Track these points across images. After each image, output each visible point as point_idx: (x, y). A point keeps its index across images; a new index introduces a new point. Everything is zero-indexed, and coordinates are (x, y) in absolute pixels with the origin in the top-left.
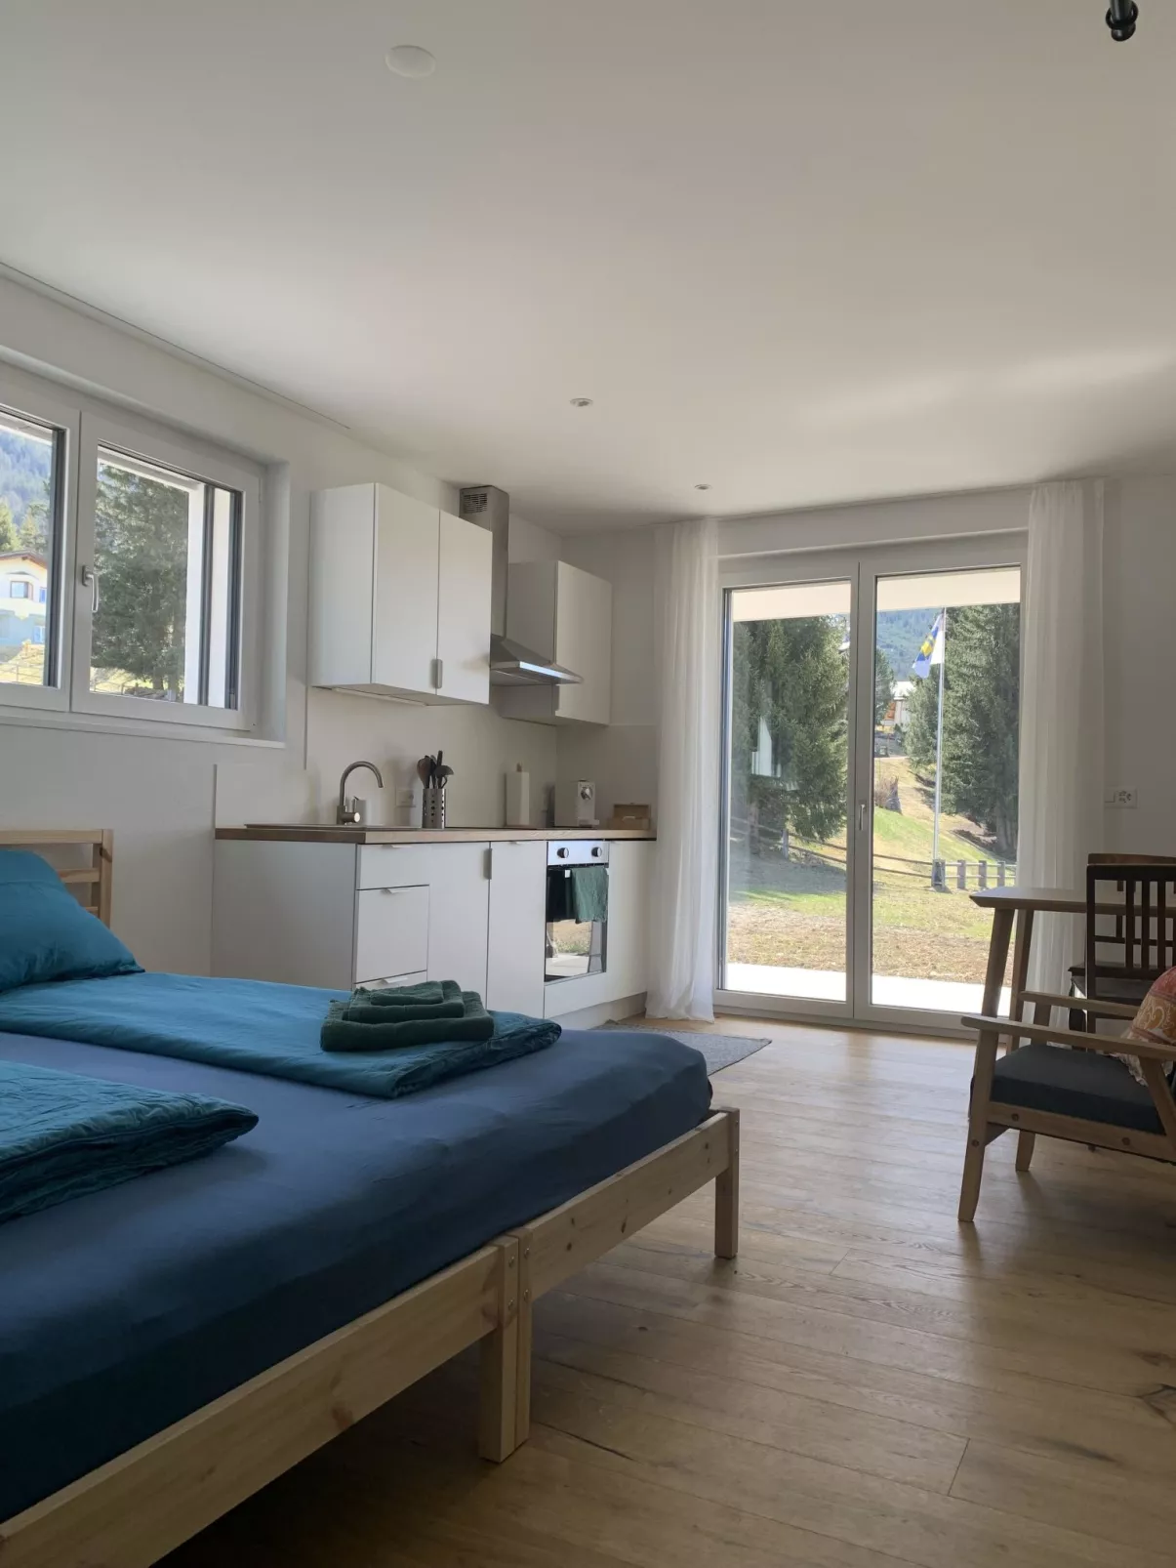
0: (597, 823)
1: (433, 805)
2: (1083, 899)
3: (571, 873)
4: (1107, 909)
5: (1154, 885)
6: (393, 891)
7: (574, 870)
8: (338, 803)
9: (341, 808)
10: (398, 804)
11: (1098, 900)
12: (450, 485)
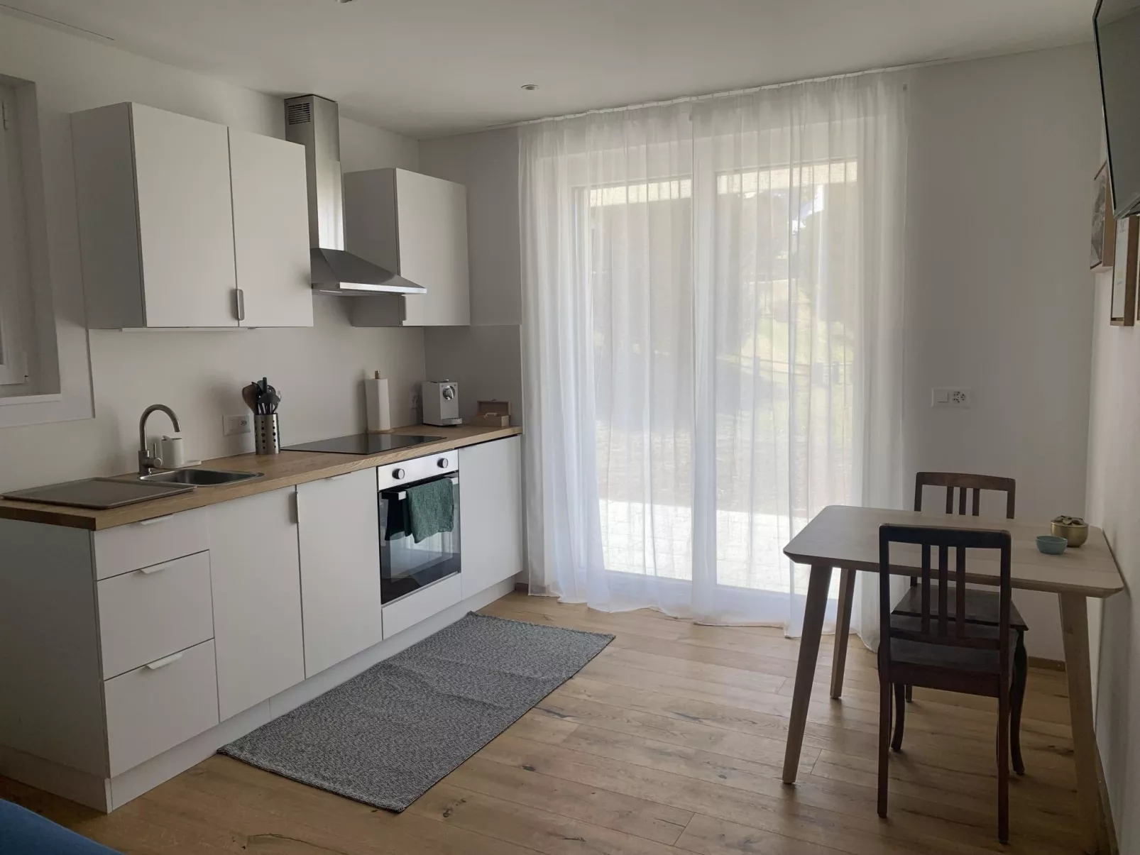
0: (459, 421)
1: (264, 431)
2: (876, 559)
3: (407, 494)
4: (900, 570)
5: (952, 551)
6: (146, 571)
7: (409, 490)
8: (139, 448)
9: (142, 453)
10: (226, 434)
11: (892, 561)
12: (274, 97)
